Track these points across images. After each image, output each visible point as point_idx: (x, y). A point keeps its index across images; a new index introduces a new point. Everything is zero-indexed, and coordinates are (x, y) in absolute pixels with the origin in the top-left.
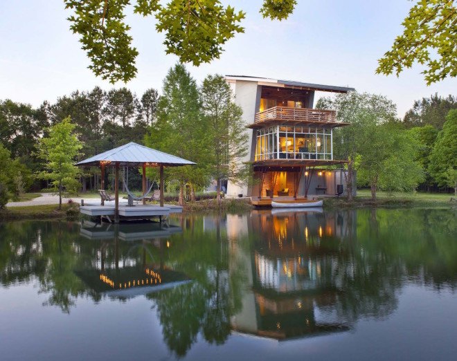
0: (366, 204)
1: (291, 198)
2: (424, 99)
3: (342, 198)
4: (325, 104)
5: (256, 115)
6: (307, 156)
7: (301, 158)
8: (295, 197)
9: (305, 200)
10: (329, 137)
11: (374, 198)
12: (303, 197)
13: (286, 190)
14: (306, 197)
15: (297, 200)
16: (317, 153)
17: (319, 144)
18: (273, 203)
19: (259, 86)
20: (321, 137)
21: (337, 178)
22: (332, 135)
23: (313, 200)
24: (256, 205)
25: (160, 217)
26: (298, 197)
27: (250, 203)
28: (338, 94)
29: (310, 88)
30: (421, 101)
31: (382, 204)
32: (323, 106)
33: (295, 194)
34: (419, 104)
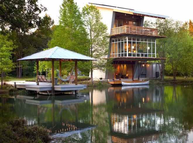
0: (171, 83)
1: (131, 80)
2: (190, 21)
3: (158, 80)
4: (148, 24)
5: (111, 29)
6: (142, 55)
7: (139, 56)
8: (133, 79)
9: (138, 81)
10: (154, 45)
11: (174, 80)
12: (137, 79)
13: (127, 75)
14: (139, 79)
15: (134, 81)
16: (148, 53)
17: (149, 48)
18: (123, 83)
19: (114, 12)
20: (150, 44)
21: (153, 68)
22: (156, 43)
23: (143, 81)
24: (112, 84)
25: (76, 91)
26: (134, 79)
27: (108, 83)
28: (157, 19)
29: (143, 15)
30: (189, 22)
31: (180, 83)
32: (147, 25)
33: (133, 77)
34: (188, 23)
